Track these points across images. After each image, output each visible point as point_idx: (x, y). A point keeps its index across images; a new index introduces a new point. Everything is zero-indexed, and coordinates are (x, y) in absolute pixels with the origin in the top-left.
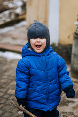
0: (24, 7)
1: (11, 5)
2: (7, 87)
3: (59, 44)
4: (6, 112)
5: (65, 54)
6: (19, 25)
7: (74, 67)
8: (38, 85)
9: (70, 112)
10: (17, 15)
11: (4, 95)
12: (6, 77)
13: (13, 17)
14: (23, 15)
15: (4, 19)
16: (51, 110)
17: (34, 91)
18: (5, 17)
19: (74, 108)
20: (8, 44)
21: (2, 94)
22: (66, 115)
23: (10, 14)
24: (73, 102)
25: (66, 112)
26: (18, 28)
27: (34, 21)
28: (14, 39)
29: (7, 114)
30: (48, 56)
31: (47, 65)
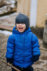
0: (16, 4)
1: (8, 3)
2: (4, 52)
3: (36, 27)
4: (3, 67)
5: (39, 33)
6: (12, 15)
7: (45, 41)
8: (19, 52)
9: (41, 68)
10: (12, 9)
11: (2, 57)
12: (3, 46)
13: (9, 9)
14: (15, 8)
15: (4, 11)
16: (25, 68)
17: (16, 55)
18: (4, 10)
19: (44, 66)
20: (6, 26)
21: (1, 56)
22: (39, 70)
23: (7, 8)
24: (43, 62)
25: (39, 68)
26: (12, 16)
27: (20, 13)
28: (9, 23)
29: (3, 68)
30: (26, 35)
31: (24, 40)
